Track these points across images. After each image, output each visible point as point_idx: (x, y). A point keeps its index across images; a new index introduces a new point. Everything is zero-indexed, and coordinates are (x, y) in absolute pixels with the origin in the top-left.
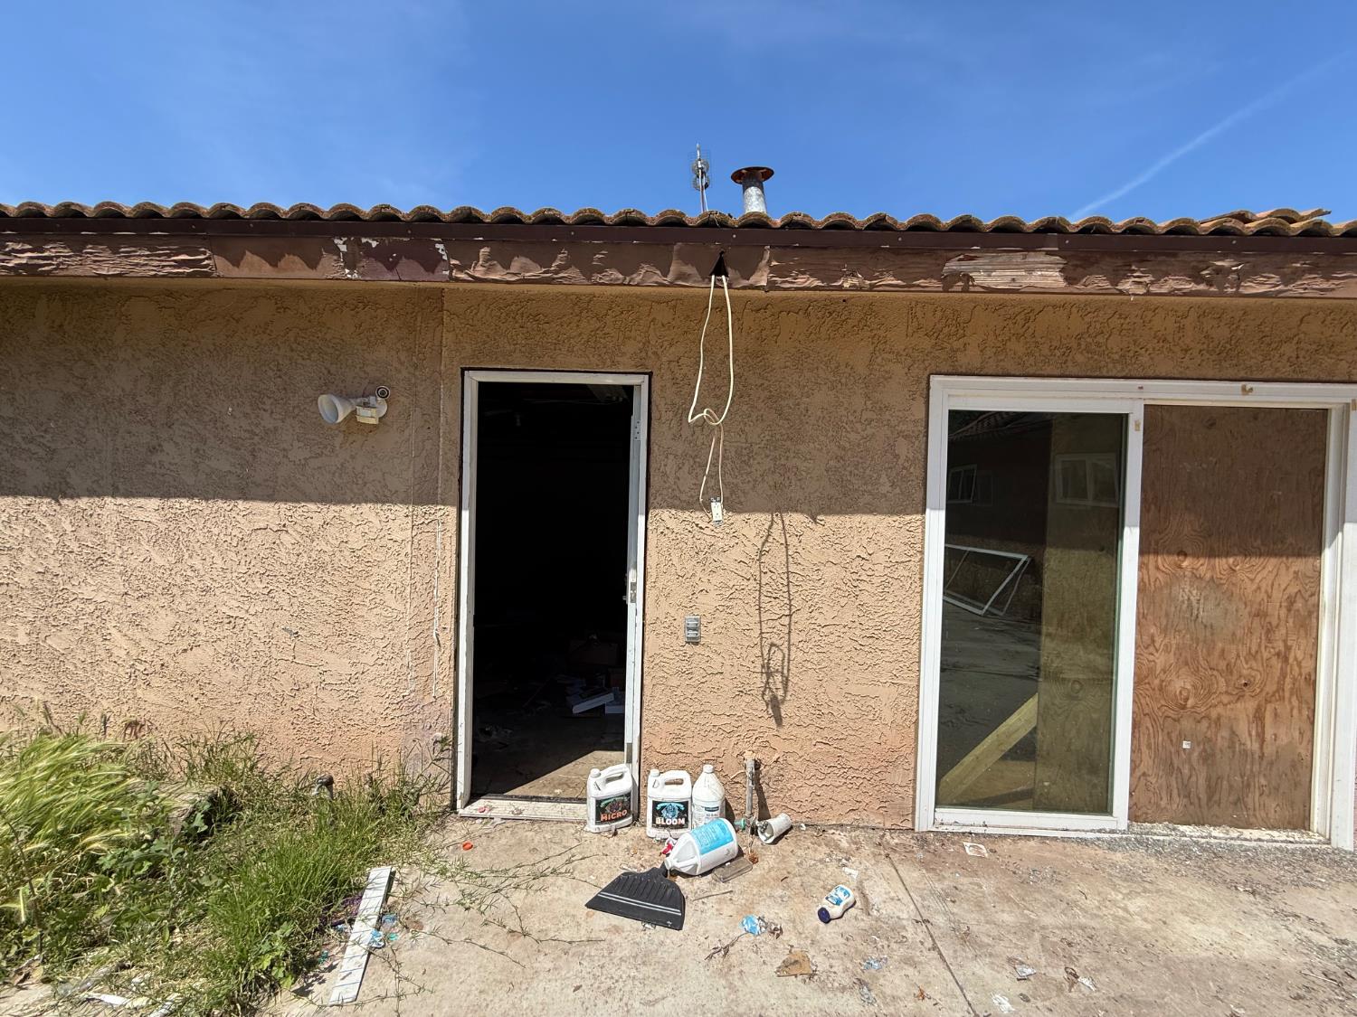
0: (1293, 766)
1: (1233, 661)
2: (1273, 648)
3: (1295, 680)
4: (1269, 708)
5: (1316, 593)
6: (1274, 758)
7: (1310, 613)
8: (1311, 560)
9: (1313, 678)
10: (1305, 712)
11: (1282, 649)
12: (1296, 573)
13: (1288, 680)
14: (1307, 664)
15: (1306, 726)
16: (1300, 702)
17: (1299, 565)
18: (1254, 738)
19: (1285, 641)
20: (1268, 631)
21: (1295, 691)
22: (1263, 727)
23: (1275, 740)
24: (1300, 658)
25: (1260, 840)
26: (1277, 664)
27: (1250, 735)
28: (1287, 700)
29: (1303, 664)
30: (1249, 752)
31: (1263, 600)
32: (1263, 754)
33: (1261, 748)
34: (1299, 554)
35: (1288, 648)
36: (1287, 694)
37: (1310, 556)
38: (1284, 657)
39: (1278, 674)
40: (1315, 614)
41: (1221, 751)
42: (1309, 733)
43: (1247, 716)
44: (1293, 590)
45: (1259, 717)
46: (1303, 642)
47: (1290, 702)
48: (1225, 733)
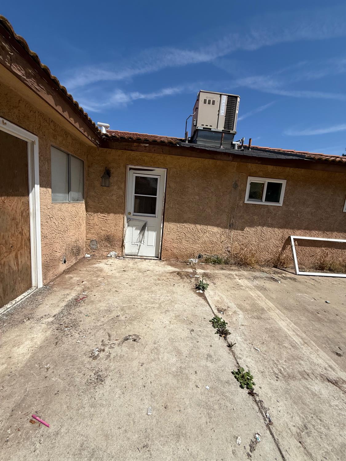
0: (27, 270)
1: (7, 239)
2: (19, 231)
3: (25, 240)
4: (19, 252)
5: (28, 209)
6: (21, 269)
7: (27, 216)
8: (26, 197)
9: (29, 238)
10: (28, 250)
11: (21, 230)
12: (23, 202)
13: (23, 241)
14: (28, 234)
15: (29, 255)
16: (27, 247)
17: (23, 199)
18: (16, 265)
19: (21, 228)
20: (17, 225)
21: (26, 244)
22: (18, 260)
23: (21, 263)
24: (26, 232)
25: (21, 299)
26: (20, 236)
27: (15, 265)
28: (23, 248)
29: (27, 234)
30: (15, 271)
31: (14, 213)
32: (19, 269)
33: (18, 268)
34: (23, 196)
35: (22, 230)
36: (23, 246)
37: (26, 196)
38: (21, 233)
39: (21, 240)
40: (28, 217)
41: (6, 275)
42: (30, 257)
43: (13, 258)
44: (22, 209)
45: (16, 257)
46: (26, 227)
47: (24, 248)
48: (7, 268)
